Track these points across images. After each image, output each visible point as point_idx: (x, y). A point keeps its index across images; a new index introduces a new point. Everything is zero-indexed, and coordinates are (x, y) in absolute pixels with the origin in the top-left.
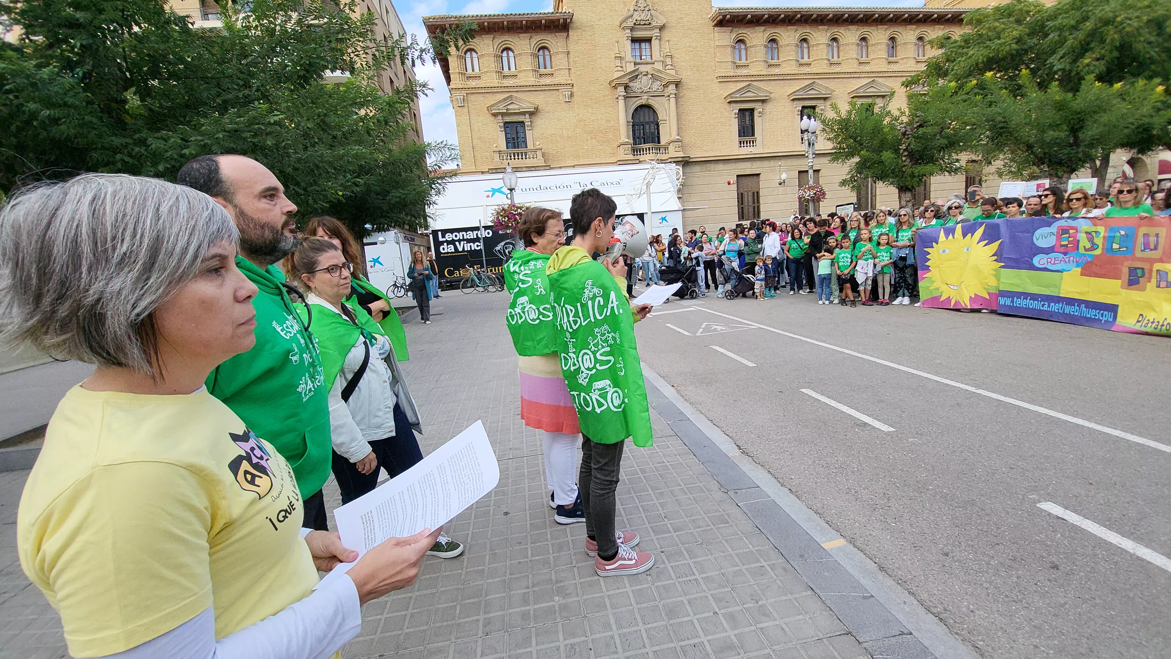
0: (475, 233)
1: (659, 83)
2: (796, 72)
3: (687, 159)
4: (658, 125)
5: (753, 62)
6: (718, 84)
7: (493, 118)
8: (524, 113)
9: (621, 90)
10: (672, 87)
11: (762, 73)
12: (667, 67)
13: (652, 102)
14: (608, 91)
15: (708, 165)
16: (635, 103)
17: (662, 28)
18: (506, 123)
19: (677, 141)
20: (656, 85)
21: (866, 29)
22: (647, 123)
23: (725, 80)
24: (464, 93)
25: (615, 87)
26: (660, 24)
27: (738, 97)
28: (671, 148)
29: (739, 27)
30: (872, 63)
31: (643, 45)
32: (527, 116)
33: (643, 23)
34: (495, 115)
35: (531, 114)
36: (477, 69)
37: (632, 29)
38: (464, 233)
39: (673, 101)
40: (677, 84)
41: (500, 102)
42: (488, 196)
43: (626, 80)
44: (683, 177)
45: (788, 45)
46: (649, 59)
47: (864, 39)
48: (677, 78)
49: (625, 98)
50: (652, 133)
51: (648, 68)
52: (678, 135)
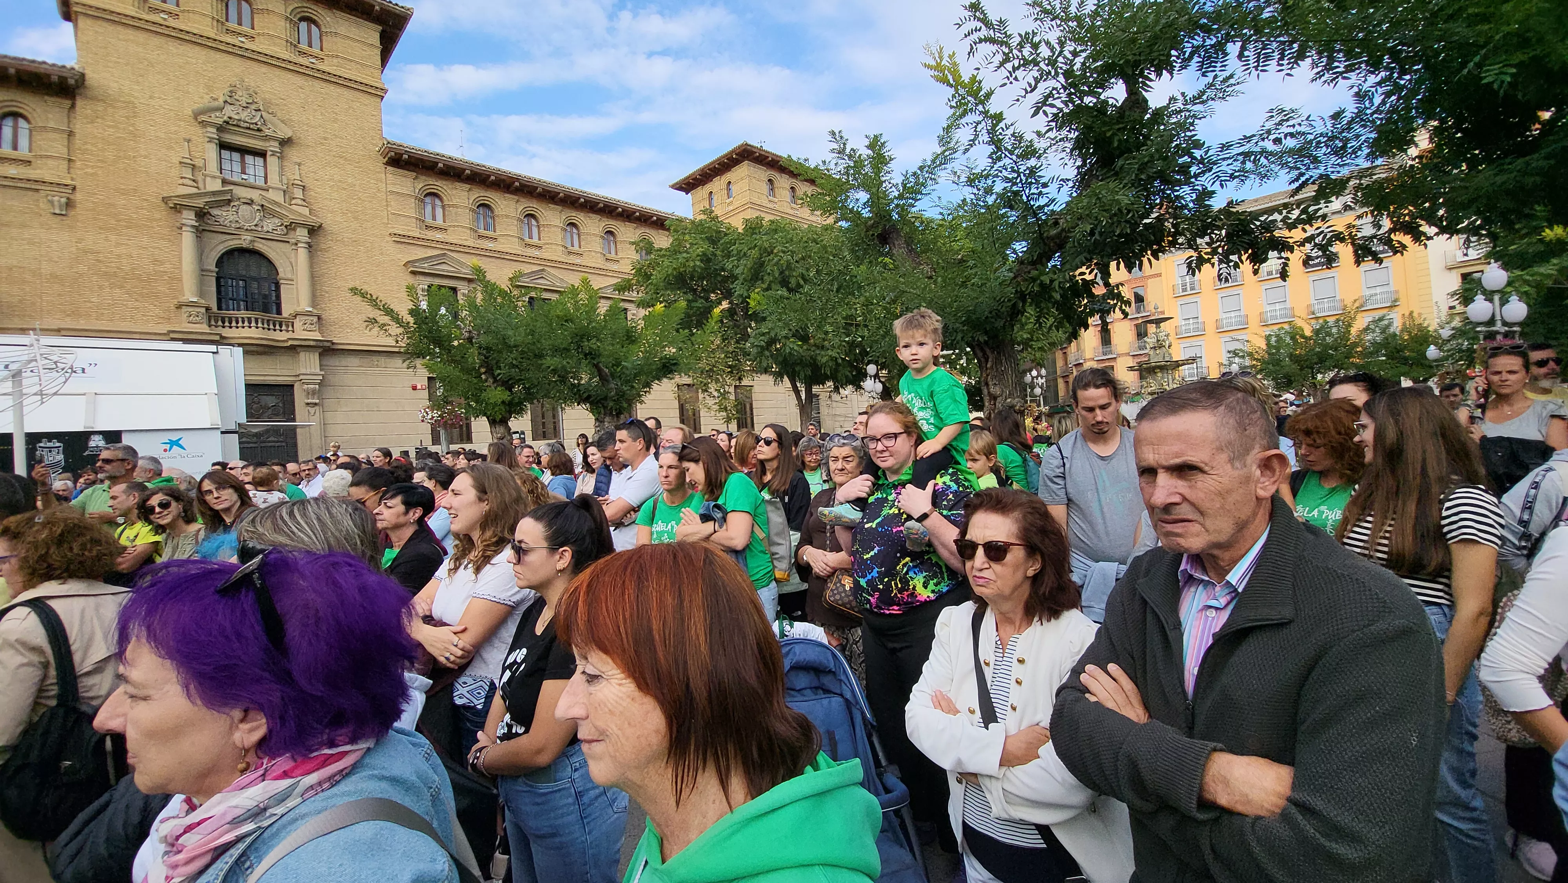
1: (277, 221)
2: (519, 252)
3: (328, 344)
4: (278, 286)
5: (454, 226)
6: (393, 245)
9: (189, 218)
10: (302, 234)
11: (465, 243)
12: (293, 202)
13: (260, 246)
14: (161, 213)
15: (375, 358)
16: (219, 246)
17: (285, 143)
19: (309, 314)
20: (269, 225)
21: (612, 222)
22: (254, 279)
23: (403, 240)
25: (177, 209)
26: (283, 135)
27: (426, 267)
28: (298, 323)
29: (429, 176)
31: (249, 159)
33: (246, 125)
37: (220, 129)
39: (302, 253)
40: (314, 231)
43: (200, 203)
44: (318, 371)
45: (507, 216)
46: (260, 182)
47: (610, 233)
48: (313, 220)
49: (199, 232)
50: (265, 297)
51: (255, 195)
52: (314, 306)
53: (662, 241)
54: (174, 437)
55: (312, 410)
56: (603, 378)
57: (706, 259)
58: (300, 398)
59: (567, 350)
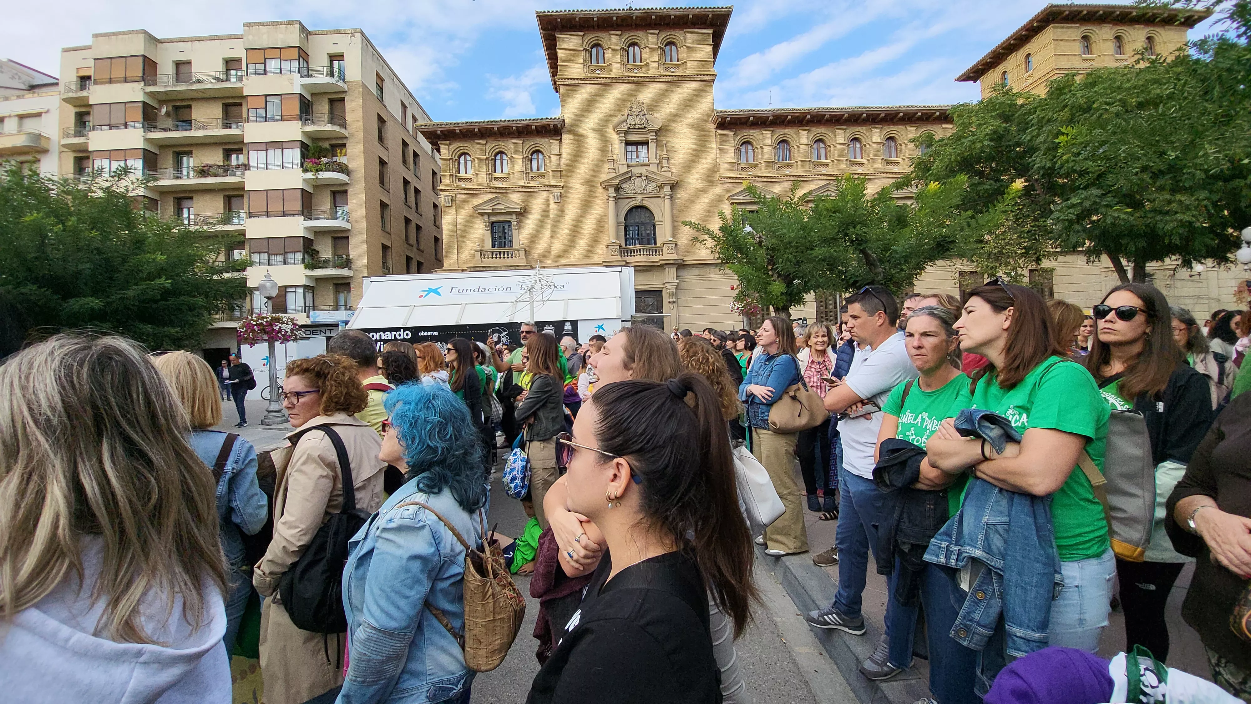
0: (393, 333)
1: (654, 184)
2: (810, 173)
3: (681, 261)
4: (654, 226)
5: (761, 163)
6: (720, 186)
7: (480, 218)
8: (510, 213)
9: (612, 192)
10: (667, 190)
11: (768, 174)
12: (662, 170)
13: (646, 203)
14: (599, 192)
15: (708, 269)
16: (626, 206)
17: (658, 131)
18: (493, 223)
19: (671, 242)
20: (651, 187)
21: (893, 128)
22: (643, 224)
23: (726, 181)
24: (453, 193)
25: (606, 188)
26: (656, 127)
27: (740, 199)
28: (665, 249)
29: (744, 129)
30: (902, 163)
31: (640, 147)
32: (514, 216)
33: (637, 127)
34: (482, 215)
35: (519, 214)
36: (470, 172)
37: (626, 133)
38: (382, 333)
39: (667, 202)
40: (674, 186)
41: (485, 202)
42: (421, 296)
43: (616, 182)
44: (675, 280)
45: (800, 146)
46: (645, 161)
47: (891, 139)
48: (673, 180)
49: (616, 199)
50: (648, 235)
51: (642, 170)
52: (673, 236)
53: (944, 132)
54: (600, 323)
55: (672, 306)
56: (870, 263)
57: (997, 137)
58: (666, 299)
59: (835, 239)
